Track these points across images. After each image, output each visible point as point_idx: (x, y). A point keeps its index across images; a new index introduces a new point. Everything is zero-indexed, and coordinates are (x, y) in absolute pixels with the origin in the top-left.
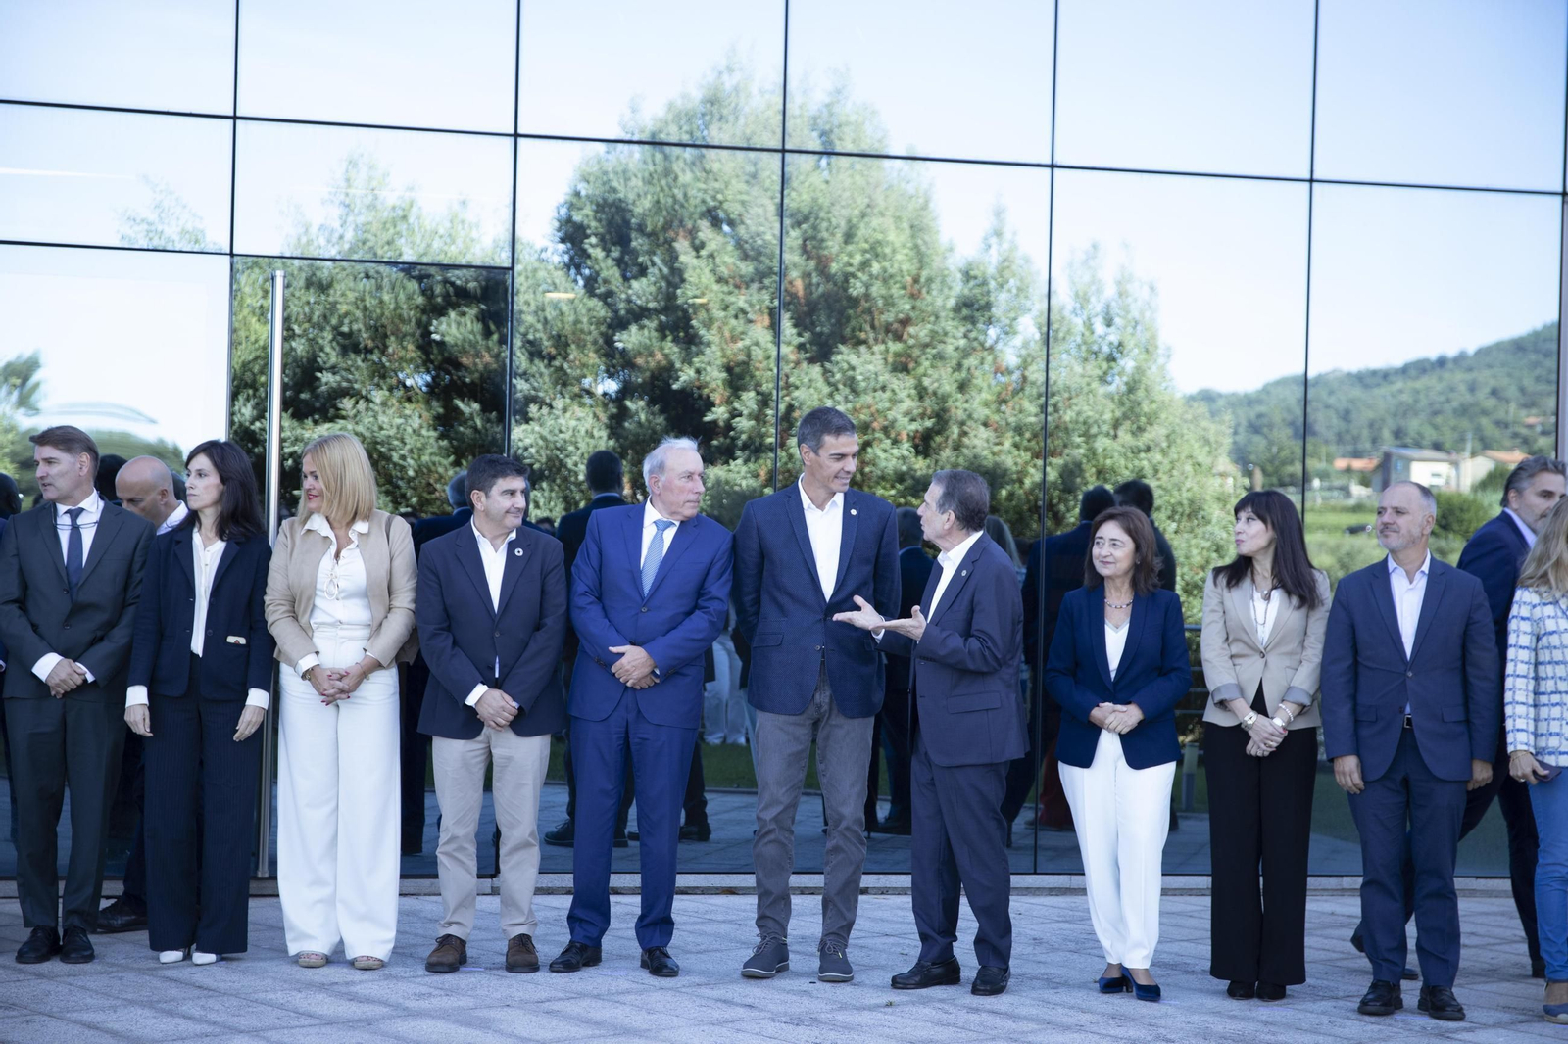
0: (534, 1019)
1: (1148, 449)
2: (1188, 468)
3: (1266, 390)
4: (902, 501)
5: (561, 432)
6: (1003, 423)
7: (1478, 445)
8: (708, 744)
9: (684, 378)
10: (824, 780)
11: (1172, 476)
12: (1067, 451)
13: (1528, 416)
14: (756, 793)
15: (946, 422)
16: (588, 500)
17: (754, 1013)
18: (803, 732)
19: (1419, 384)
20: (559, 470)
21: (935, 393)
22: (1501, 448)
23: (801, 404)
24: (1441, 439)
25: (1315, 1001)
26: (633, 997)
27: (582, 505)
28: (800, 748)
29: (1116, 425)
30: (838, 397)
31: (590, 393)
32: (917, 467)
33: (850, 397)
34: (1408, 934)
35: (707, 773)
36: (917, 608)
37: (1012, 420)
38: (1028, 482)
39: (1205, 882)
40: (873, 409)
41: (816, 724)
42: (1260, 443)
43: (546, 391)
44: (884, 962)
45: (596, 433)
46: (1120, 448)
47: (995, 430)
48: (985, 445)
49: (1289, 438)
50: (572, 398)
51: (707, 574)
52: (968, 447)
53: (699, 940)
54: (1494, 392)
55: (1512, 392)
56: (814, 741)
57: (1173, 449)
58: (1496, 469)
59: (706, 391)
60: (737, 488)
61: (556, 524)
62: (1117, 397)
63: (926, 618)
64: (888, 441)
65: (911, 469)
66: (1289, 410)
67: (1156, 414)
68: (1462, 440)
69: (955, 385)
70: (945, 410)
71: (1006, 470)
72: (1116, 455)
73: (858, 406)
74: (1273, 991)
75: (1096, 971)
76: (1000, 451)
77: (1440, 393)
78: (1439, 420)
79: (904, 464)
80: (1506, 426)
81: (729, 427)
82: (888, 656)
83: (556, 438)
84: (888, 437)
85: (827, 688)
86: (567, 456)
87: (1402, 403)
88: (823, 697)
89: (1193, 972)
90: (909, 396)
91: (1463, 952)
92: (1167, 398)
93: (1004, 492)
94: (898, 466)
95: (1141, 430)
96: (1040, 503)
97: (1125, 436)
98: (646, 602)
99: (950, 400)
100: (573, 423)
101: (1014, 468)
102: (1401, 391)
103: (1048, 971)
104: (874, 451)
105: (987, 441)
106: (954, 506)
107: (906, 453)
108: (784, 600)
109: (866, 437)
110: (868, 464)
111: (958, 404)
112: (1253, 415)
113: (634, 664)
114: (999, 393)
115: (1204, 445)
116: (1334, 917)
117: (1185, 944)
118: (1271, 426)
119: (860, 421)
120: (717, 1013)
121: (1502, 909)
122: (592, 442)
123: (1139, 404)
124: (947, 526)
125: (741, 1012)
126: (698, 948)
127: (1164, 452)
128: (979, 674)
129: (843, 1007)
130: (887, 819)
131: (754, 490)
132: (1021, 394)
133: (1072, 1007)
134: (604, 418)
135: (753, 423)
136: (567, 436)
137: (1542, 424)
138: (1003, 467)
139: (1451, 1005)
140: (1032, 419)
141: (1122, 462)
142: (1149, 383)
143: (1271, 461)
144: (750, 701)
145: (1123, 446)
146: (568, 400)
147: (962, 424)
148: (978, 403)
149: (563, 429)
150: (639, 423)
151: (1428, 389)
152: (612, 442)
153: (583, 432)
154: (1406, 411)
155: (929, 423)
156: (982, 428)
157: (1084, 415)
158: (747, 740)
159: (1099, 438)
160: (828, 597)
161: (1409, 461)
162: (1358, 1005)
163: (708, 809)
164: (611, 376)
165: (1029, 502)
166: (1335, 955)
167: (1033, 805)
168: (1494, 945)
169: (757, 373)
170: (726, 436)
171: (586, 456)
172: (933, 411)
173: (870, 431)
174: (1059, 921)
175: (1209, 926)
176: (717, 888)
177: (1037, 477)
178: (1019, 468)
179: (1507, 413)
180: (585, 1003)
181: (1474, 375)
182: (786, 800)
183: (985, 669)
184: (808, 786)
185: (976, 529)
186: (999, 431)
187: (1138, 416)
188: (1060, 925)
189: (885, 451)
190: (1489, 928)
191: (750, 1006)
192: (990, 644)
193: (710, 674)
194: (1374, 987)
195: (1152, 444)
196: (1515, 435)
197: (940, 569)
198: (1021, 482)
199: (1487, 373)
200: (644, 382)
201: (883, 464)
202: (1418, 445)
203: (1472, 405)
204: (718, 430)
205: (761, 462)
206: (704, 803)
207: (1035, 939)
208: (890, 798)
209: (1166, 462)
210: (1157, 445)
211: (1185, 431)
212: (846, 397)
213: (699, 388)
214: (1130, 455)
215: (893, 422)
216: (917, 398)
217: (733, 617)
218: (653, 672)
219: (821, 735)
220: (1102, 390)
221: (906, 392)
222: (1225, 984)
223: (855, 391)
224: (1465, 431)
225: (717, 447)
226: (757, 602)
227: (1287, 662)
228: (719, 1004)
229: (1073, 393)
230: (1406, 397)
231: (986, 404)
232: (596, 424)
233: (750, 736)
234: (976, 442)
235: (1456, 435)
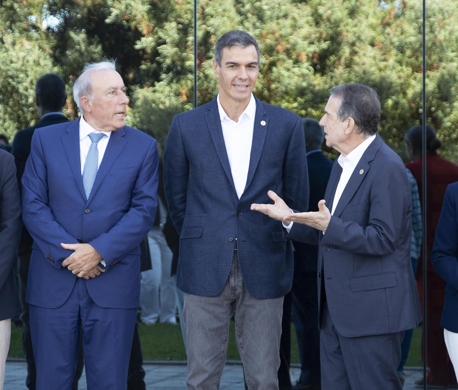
4: (303, 112)
5: (12, 62)
6: (388, 42)
8: (144, 324)
9: (115, 12)
10: (242, 352)
12: (443, 64)
14: (186, 364)
15: (339, 44)
16: (37, 119)
18: (223, 311)
20: (11, 94)
21: (329, 20)
23: (216, 30)
27: (32, 123)
28: (219, 324)
30: (247, 24)
31: (35, 28)
32: (315, 82)
33: (258, 24)
35: (144, 348)
36: (323, 201)
37: (395, 40)
38: (410, 93)
40: (277, 35)
41: (233, 304)
45: (42, 62)
47: (381, 49)
48: (373, 62)
50: (21, 33)
51: (137, 177)
52: (357, 64)
56: (233, 319)
59: (133, 24)
60: (161, 106)
61: (11, 141)
63: (331, 211)
64: (291, 62)
65: (310, 85)
69: (346, 12)
70: (338, 34)
71: (391, 83)
73: (264, 32)
76: (386, 67)
79: (304, 80)
81: (156, 53)
82: (296, 244)
83: (8, 67)
84: (290, 57)
85: (240, 273)
86: (19, 83)
88: (236, 282)
90: (307, 22)
93: (390, 102)
94: (299, 83)
96: (421, 110)
98: (88, 204)
99: (342, 25)
100: (22, 54)
101: (399, 81)
104: (279, 70)
105: (374, 58)
106: (353, 113)
107: (305, 71)
108: (205, 199)
109: (271, 59)
110: (273, 81)
111: (349, 28)
113: (84, 258)
114: (384, 18)
119: (266, 45)
122: (38, 69)
124: (348, 132)
128: (377, 257)
130: (299, 383)
131: (176, 108)
132: (402, 18)
134: (47, 47)
135: (176, 49)
136: (18, 65)
138: (388, 80)
140: (412, 39)
144: (178, 285)
146: (17, 34)
147: (353, 44)
149: (14, 59)
150: (80, 51)
152: (56, 69)
153: (31, 63)
155: (325, 45)
156: (370, 48)
158: (178, 320)
160: (239, 195)
163: (147, 379)
164: (53, 13)
165: (411, 108)
167: (422, 368)
169: (177, 7)
170: (153, 61)
171: (35, 82)
172: (328, 34)
173: (275, 53)
177: (418, 88)
178: (402, 81)
182: (210, 369)
183: (381, 253)
184: (230, 357)
185: (371, 134)
186: (385, 51)
189: (288, 70)
192: (385, 231)
193: (147, 264)
197: (340, 170)
198: (405, 94)
200: (83, 17)
201: (286, 81)
204: (146, 56)
205: (183, 82)
206: (143, 374)
208: (300, 365)
212: (254, 25)
213: (128, 21)
215: (294, 46)
216: (314, 24)
217: (163, 214)
218: (100, 264)
219: (238, 314)
221: (305, 19)
223: (261, 18)
225: (144, 70)
226: (184, 200)
229: (446, 15)
231: (372, 27)
232: (42, 54)
233: (181, 316)
234: (365, 60)
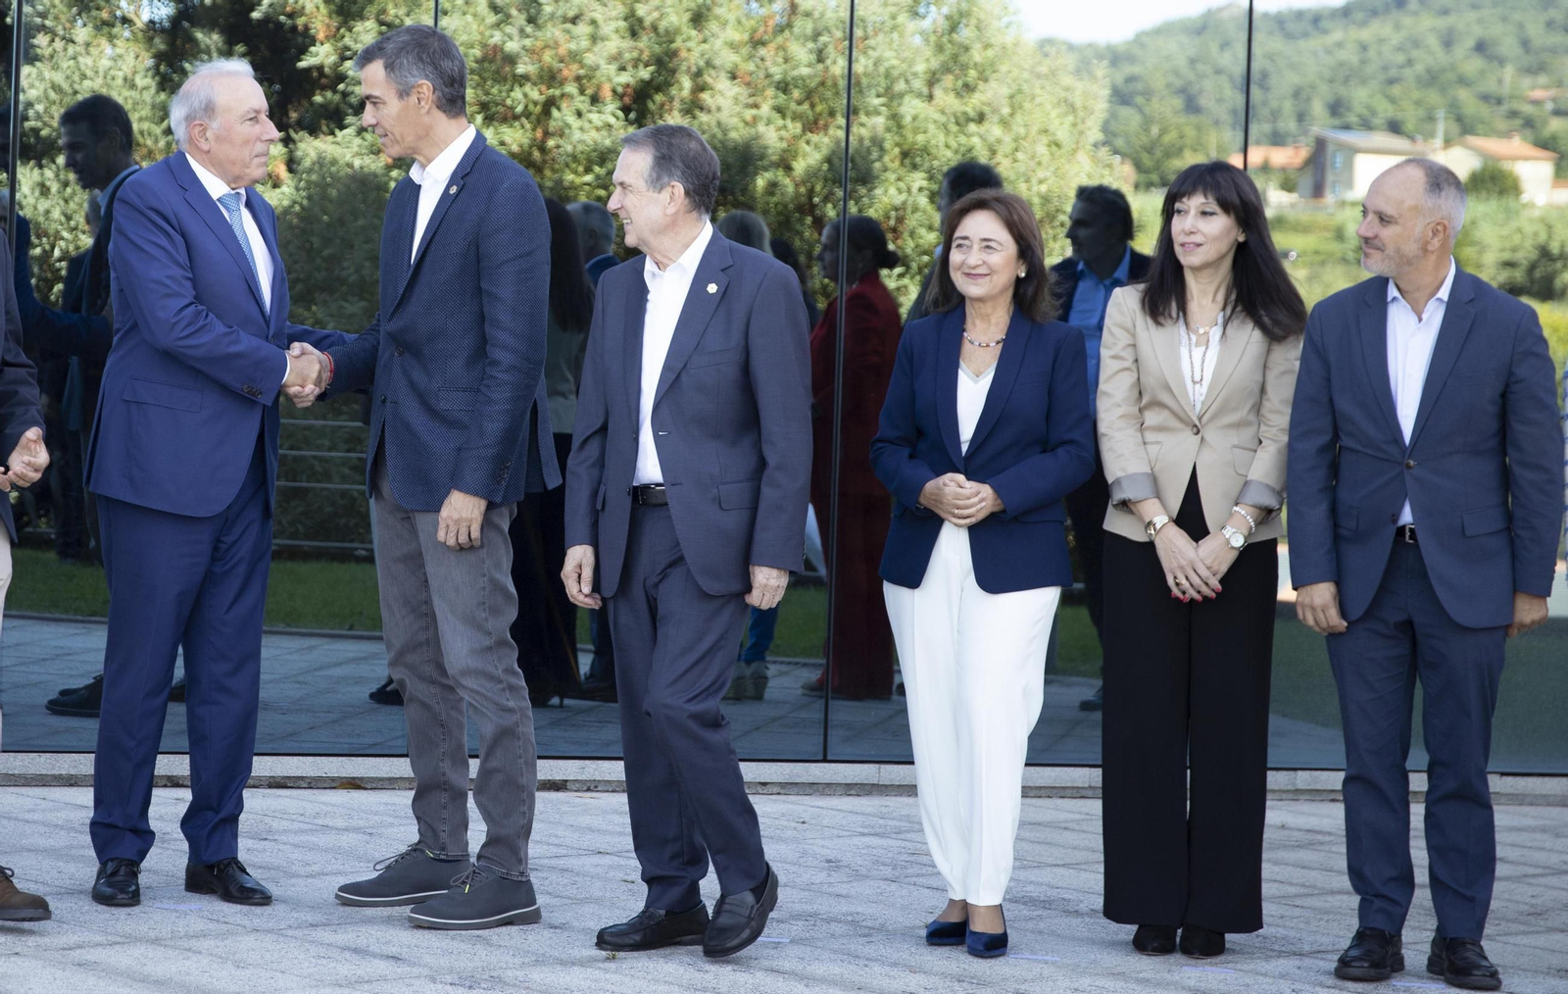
0: (59, 974)
1: (981, 118)
2: (1042, 149)
3: (1140, 40)
4: (602, 192)
6: (761, 74)
7: (1455, 128)
11: (1015, 161)
13: (1533, 88)
15: (672, 72)
17: (401, 969)
19: (1366, 34)
21: (655, 28)
22: (1492, 132)
24: (1400, 116)
25: (1267, 958)
26: (212, 942)
29: (932, 81)
30: (507, 29)
31: (127, 21)
33: (529, 29)
34: (1414, 861)
37: (774, 70)
38: (799, 167)
39: (1094, 776)
40: (563, 51)
42: (1130, 118)
43: (56, 18)
44: (598, 894)
46: (937, 116)
47: (748, 85)
48: (734, 108)
49: (1176, 113)
50: (97, 28)
52: (707, 109)
53: (310, 856)
54: (1480, 47)
55: (1509, 46)
57: (1019, 118)
58: (1484, 169)
59: (300, 21)
62: (933, 38)
64: (584, 100)
66: (1176, 73)
67: (992, 64)
68: (1431, 119)
69: (687, 16)
70: (672, 54)
72: (932, 127)
73: (539, 44)
74: (1206, 945)
75: (932, 909)
76: (756, 119)
77: (1399, 49)
78: (1396, 90)
79: (608, 135)
80: (1499, 102)
81: (338, 75)
84: (583, 93)
87: (1341, 64)
89: (1077, 913)
90: (617, 30)
91: (1497, 887)
92: (1009, 40)
93: (761, 182)
94: (596, 139)
95: (969, 88)
97: (944, 98)
99: (679, 39)
100: (103, 65)
101: (777, 146)
102: (1340, 45)
103: (853, 909)
104: (563, 115)
105: (736, 101)
107: (612, 120)
109: (550, 92)
110: (553, 135)
111: (692, 45)
112: (1119, 78)
114: (754, 31)
115: (1066, 114)
116: (1285, 832)
117: (1062, 870)
118: (1148, 94)
119: (542, 67)
120: (346, 968)
121: (1541, 822)
123: (967, 49)
125: (382, 967)
126: (309, 869)
127: (1005, 123)
129: (540, 961)
130: (591, 676)
132: (787, 33)
133: (895, 965)
137: (1554, 100)
139: (1479, 967)
140: (806, 71)
141: (941, 138)
142: (982, 16)
143: (1149, 150)
145: (943, 112)
146: (92, 31)
147: (699, 73)
148: (722, 43)
151: (1381, 41)
153: (119, 81)
154: (1350, 75)
155: (645, 74)
156: (728, 82)
157: (886, 64)
159: (907, 99)
161: (1354, 151)
162: (1334, 965)
165: (799, 195)
166: (1292, 890)
168: (1534, 876)
170: (334, 90)
172: (653, 55)
173: (556, 83)
174: (864, 835)
175: (1098, 842)
176: (333, 779)
178: (785, 146)
179: (1500, 81)
180: (138, 951)
181: (1449, 20)
186: (755, 90)
187: (964, 68)
188: (866, 840)
189: (580, 115)
190: (1525, 852)
191: (396, 958)
194: (1360, 937)
195: (986, 109)
196: (1513, 114)
198: (788, 168)
199: (1472, 16)
201: (576, 136)
202: (1367, 126)
203: (1443, 71)
204: (322, 80)
207: (829, 861)
209: (1007, 139)
210: (995, 111)
211: (1038, 91)
212: (521, 30)
213: (291, 16)
214: (954, 128)
215: (592, 70)
216: (628, 34)
220: (912, 26)
221: (613, 25)
222: (1129, 931)
223: (534, 18)
224: (1433, 108)
225: (321, 106)
227: (1234, 438)
228: (347, 954)
229: (870, 30)
230: (1350, 55)
231: (733, 46)
234: (721, 101)
235: (1421, 113)
